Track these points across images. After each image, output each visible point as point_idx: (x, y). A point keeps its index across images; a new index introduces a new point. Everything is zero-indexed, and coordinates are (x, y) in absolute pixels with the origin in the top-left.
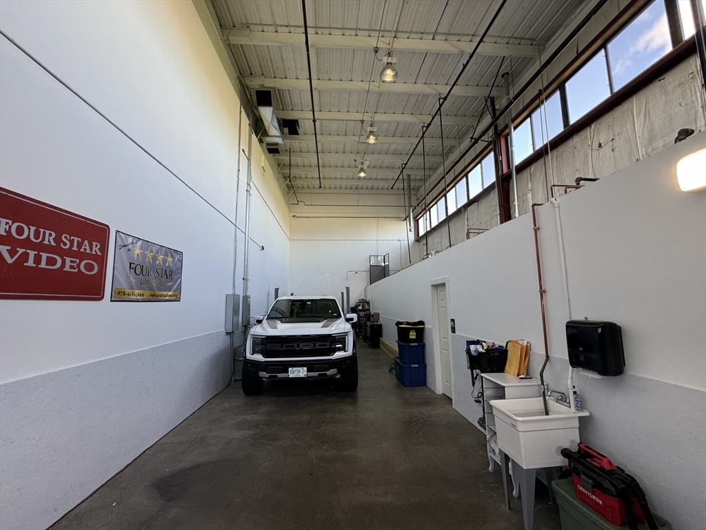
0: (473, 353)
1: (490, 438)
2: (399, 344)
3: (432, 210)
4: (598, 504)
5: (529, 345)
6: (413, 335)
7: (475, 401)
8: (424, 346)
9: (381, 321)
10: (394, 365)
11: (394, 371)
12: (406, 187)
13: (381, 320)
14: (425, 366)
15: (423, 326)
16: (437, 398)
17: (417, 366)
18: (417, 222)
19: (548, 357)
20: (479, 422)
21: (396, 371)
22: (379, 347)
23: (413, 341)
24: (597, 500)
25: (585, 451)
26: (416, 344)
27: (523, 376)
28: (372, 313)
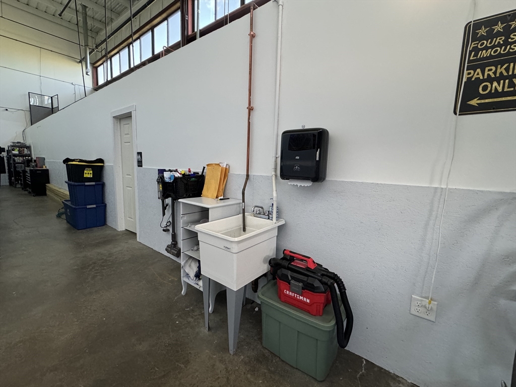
0: (167, 180)
1: (185, 264)
2: (69, 185)
3: (113, 59)
4: (305, 303)
5: (227, 167)
6: (88, 174)
7: (164, 230)
8: (103, 185)
9: (47, 166)
10: (63, 210)
11: (64, 216)
12: (81, 24)
13: (47, 164)
14: (105, 206)
15: (102, 164)
16: (119, 235)
17: (95, 206)
18: (95, 69)
19: (248, 176)
20: (166, 250)
21: (67, 215)
22: (45, 194)
23: (89, 180)
24: (305, 299)
25: (291, 256)
26: (94, 183)
27: (222, 197)
28: (34, 158)
